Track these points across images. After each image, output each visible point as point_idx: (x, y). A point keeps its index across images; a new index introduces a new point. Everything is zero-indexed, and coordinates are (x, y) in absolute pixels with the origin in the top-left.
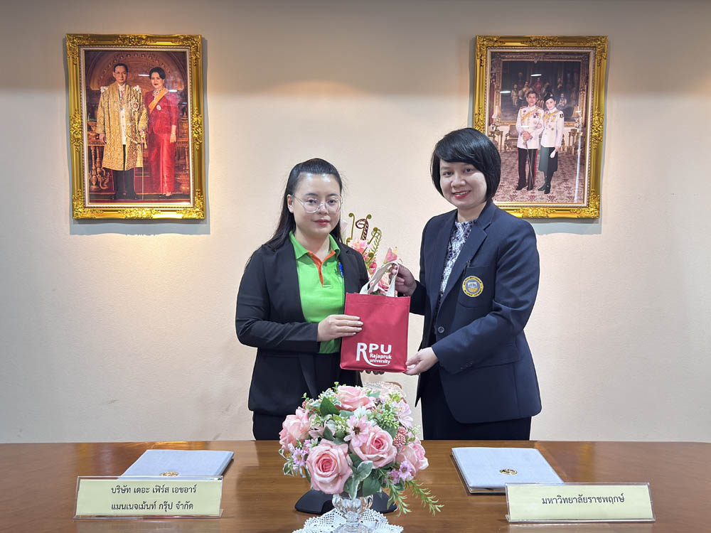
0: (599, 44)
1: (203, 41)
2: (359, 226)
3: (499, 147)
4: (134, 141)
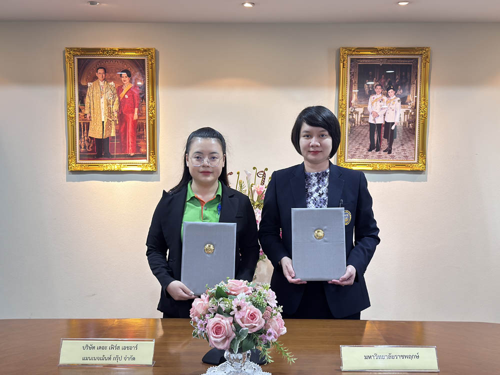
0: (425, 53)
1: (156, 52)
2: (259, 176)
3: (356, 123)
4: (110, 119)
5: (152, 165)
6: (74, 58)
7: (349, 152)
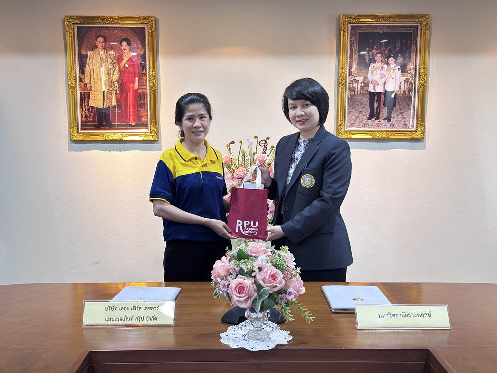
0: (425, 20)
1: (156, 20)
2: (261, 144)
3: (356, 91)
4: (110, 88)
5: (153, 134)
6: (73, 27)
7: (349, 121)
